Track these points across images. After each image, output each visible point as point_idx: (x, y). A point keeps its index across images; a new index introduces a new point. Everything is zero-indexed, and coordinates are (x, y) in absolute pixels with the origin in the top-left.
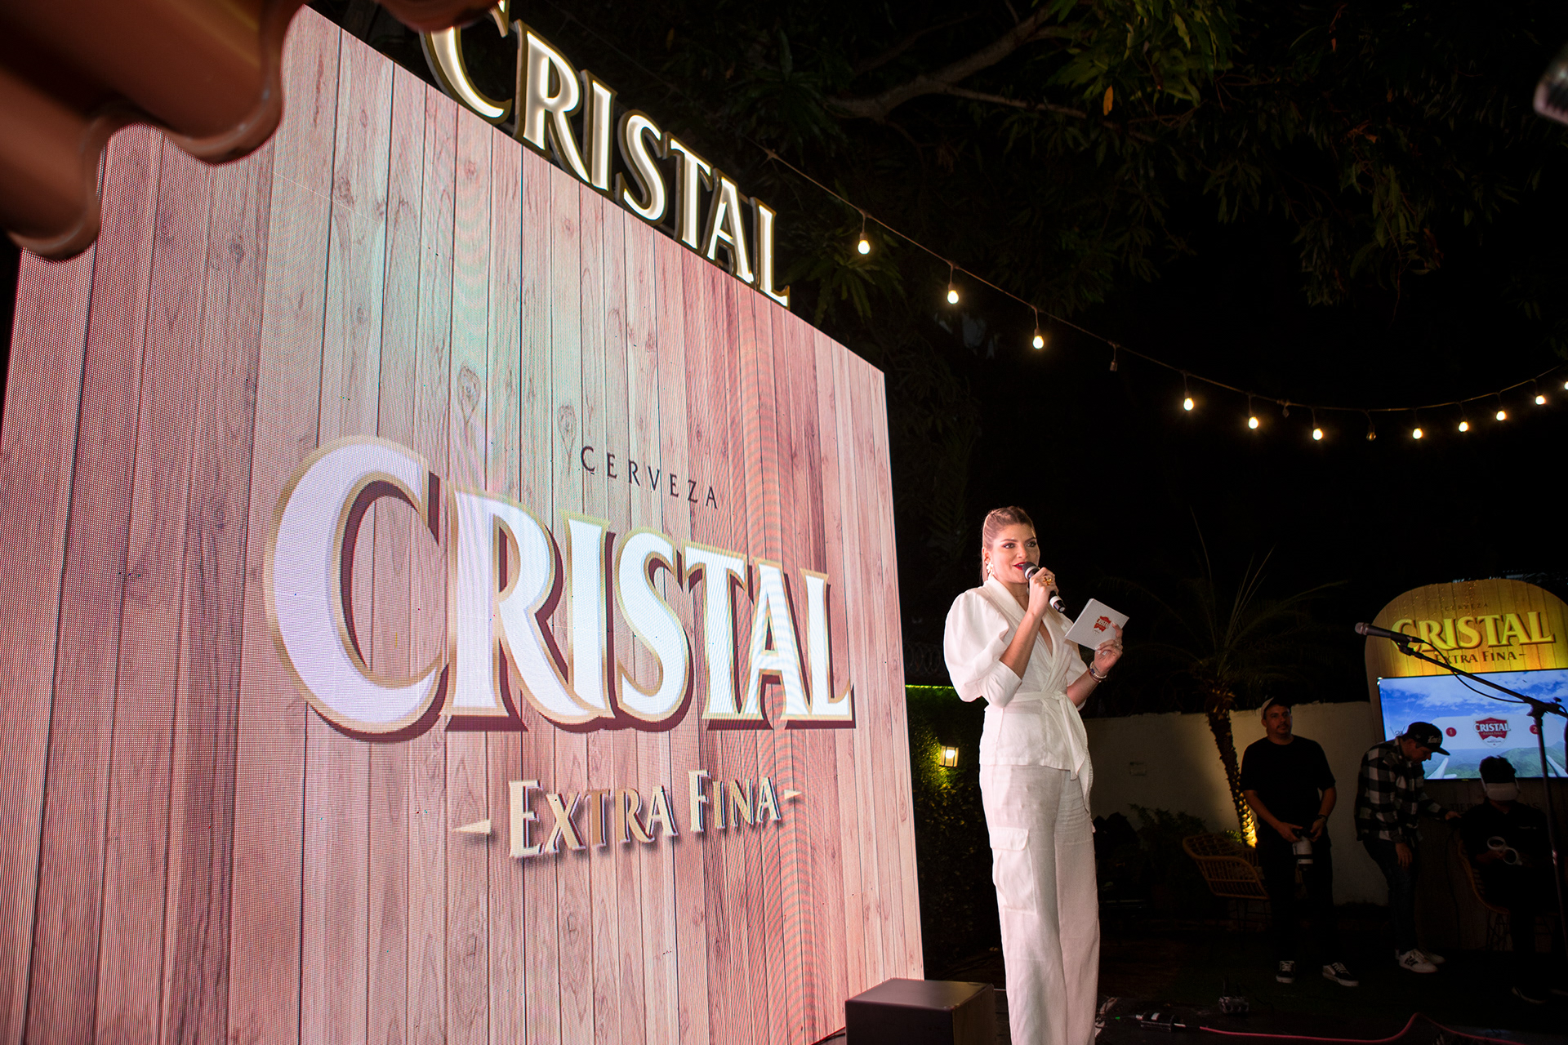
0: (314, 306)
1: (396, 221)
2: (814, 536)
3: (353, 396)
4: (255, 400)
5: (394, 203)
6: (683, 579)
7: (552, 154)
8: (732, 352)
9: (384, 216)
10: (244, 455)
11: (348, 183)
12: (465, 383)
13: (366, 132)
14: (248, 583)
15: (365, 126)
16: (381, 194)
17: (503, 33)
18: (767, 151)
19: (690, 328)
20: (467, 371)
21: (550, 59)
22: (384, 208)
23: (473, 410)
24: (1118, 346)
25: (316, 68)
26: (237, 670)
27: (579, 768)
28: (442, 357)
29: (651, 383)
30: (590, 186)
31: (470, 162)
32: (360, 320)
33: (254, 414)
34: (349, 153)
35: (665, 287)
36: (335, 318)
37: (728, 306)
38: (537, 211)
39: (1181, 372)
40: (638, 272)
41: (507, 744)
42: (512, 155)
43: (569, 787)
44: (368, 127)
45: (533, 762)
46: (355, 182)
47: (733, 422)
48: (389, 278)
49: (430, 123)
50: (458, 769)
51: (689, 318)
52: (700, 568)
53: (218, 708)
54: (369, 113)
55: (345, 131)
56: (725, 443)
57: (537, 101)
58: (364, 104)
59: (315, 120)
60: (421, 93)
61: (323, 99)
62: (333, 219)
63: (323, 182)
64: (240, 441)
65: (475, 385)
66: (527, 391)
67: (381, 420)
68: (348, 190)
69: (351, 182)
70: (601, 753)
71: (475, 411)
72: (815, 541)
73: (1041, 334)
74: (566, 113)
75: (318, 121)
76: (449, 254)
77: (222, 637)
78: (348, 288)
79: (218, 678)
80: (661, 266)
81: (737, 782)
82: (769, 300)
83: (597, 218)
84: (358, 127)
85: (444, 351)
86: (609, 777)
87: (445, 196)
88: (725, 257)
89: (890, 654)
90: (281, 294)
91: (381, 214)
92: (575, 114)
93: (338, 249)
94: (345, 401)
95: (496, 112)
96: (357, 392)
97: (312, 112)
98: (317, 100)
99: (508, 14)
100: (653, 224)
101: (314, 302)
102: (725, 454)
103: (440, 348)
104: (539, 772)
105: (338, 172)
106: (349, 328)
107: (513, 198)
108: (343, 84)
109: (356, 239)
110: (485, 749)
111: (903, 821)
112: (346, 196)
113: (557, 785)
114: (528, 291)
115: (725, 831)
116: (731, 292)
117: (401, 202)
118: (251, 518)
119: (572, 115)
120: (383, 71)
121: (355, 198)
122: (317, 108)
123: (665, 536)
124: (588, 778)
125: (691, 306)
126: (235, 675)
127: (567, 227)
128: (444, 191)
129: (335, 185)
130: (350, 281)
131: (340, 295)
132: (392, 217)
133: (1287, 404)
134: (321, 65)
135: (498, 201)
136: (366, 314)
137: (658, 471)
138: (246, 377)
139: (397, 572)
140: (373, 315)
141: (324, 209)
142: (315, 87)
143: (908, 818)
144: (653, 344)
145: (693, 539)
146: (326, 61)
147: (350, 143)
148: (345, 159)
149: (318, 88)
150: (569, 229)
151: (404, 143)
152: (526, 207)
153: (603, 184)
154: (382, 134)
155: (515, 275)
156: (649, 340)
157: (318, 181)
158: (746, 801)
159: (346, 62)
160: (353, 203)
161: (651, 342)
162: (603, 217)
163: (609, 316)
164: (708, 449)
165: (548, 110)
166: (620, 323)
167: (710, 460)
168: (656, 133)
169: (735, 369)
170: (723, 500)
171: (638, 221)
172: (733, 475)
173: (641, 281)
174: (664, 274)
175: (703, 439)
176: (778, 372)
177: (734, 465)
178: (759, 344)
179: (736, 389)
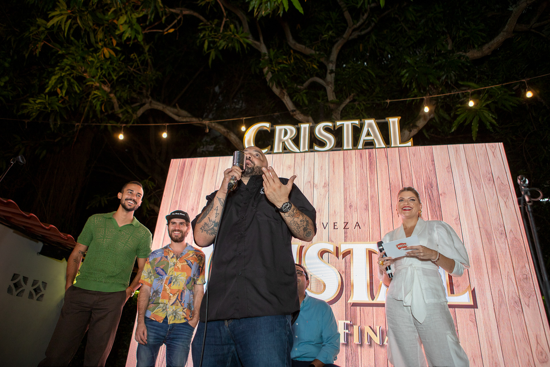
6: (339, 255)
8: (372, 173)
17: (269, 132)
18: (386, 101)
19: (347, 174)
21: (285, 129)
29: (325, 197)
30: (300, 152)
35: (334, 166)
37: (370, 160)
40: (320, 167)
47: (372, 197)
51: (346, 171)
52: (349, 250)
56: (367, 205)
57: (280, 141)
59: (212, 178)
74: (290, 139)
80: (332, 161)
81: (370, 327)
82: (397, 148)
83: (302, 160)
88: (368, 144)
92: (295, 137)
98: (213, 174)
99: (270, 127)
100: (331, 150)
102: (367, 209)
115: (361, 345)
116: (372, 154)
122: (213, 176)
123: (330, 242)
125: (348, 167)
127: (289, 167)
137: (327, 223)
144: (327, 185)
145: (345, 241)
146: (216, 165)
149: (213, 172)
153: (306, 149)
156: (325, 185)
158: (376, 335)
159: (221, 163)
161: (326, 185)
162: (304, 159)
163: (306, 184)
164: (356, 210)
165: (283, 141)
166: (311, 185)
167: (357, 213)
168: (330, 124)
169: (374, 179)
170: (364, 225)
171: (321, 153)
172: (372, 215)
173: (321, 169)
174: (333, 163)
175: (353, 207)
176: (403, 171)
177: (372, 212)
178: (390, 165)
179: (374, 186)
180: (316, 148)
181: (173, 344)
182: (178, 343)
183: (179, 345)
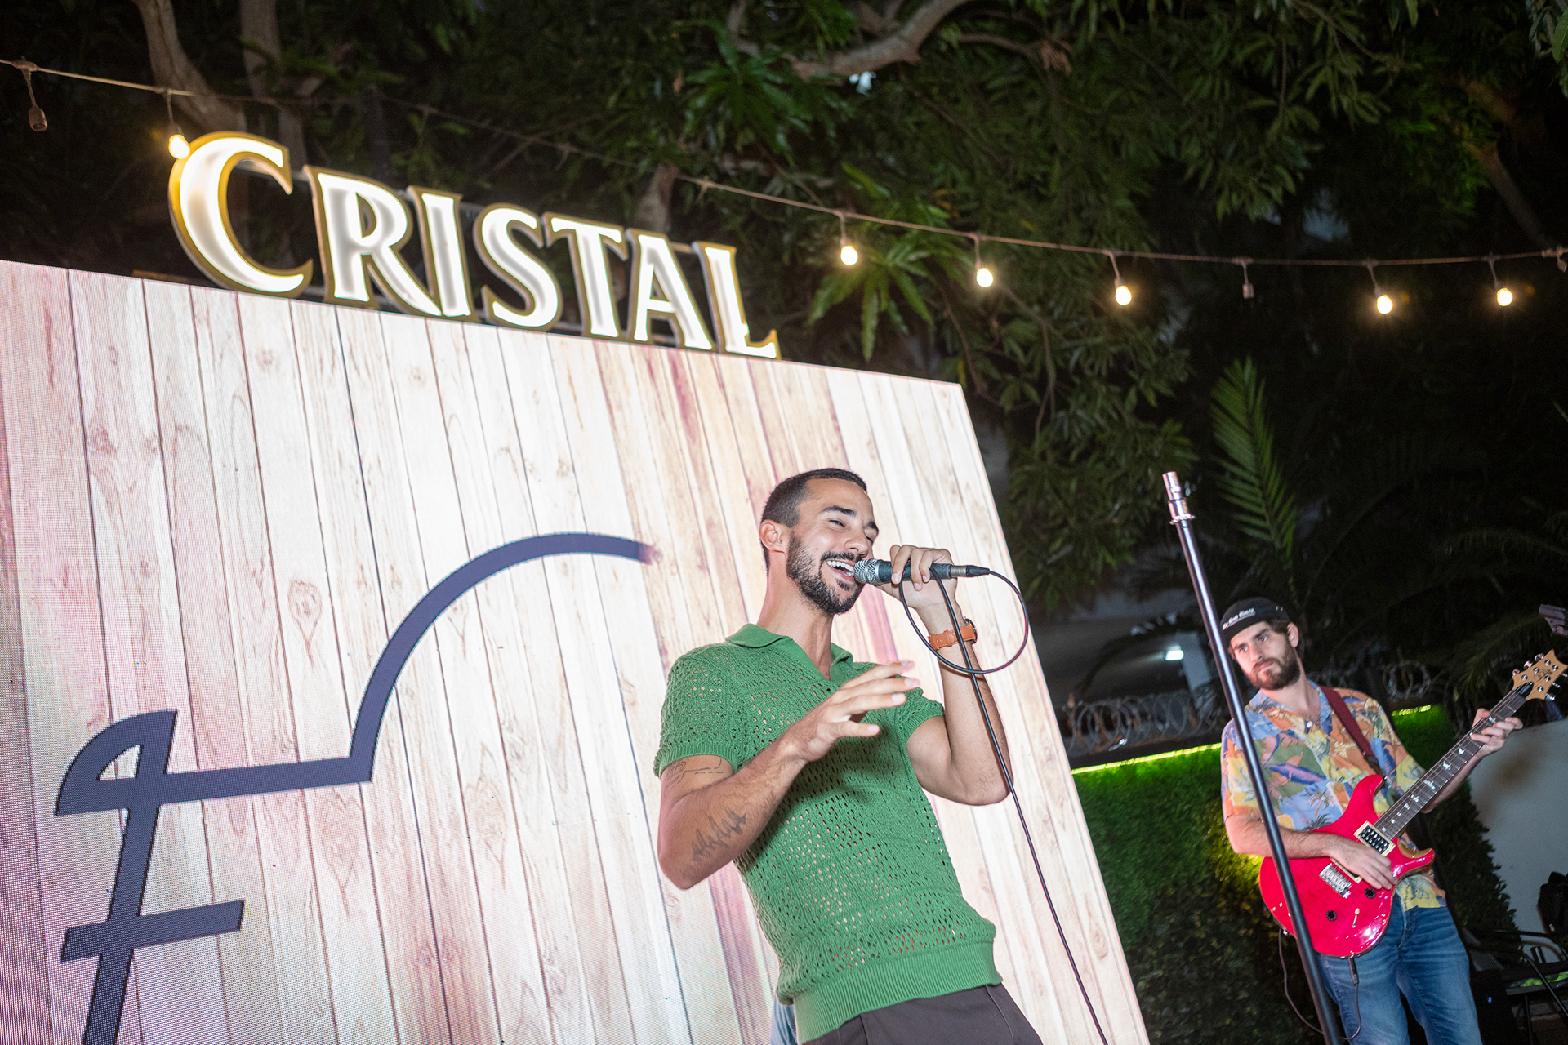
0: (84, 578)
1: (175, 451)
2: (871, 625)
3: (149, 659)
4: (25, 699)
5: (168, 434)
7: (381, 299)
8: (694, 438)
9: (159, 452)
10: (20, 760)
11: (105, 432)
12: (300, 599)
13: (118, 371)
14: (45, 895)
15: (115, 363)
16: (149, 428)
17: (288, 189)
19: (621, 433)
20: (300, 585)
21: (358, 196)
22: (156, 444)
23: (315, 626)
24: (1250, 261)
25: (43, 326)
26: (44, 989)
27: (533, 996)
28: (262, 580)
29: (573, 517)
30: (443, 317)
31: (264, 352)
32: (145, 575)
33: (26, 714)
34: (99, 398)
35: (574, 397)
36: (112, 580)
37: (678, 388)
38: (369, 373)
39: (1364, 263)
40: (530, 393)
41: (421, 989)
42: (321, 323)
43: (521, 1021)
44: (120, 363)
45: (462, 1002)
46: (114, 427)
47: (710, 524)
48: (176, 516)
49: (203, 330)
50: (354, 1034)
51: (618, 422)
53: (25, 1035)
54: (119, 348)
55: (91, 378)
56: (701, 554)
57: (348, 247)
58: (110, 339)
59: (51, 381)
60: (184, 299)
61: (57, 354)
62: (92, 477)
63: (72, 443)
64: (12, 747)
65: (313, 597)
66: (389, 582)
67: (190, 673)
68: (107, 440)
69: (109, 430)
70: (563, 971)
71: (318, 627)
72: (874, 632)
73: (1126, 281)
74: (392, 247)
75: (55, 380)
76: (253, 462)
77: (20, 961)
78: (124, 546)
79: (21, 1003)
80: (564, 373)
82: (743, 360)
83: (457, 351)
84: (108, 367)
85: (264, 572)
86: (581, 999)
87: (237, 401)
88: (663, 329)
89: (1036, 742)
90: (38, 578)
91: (154, 451)
92: (405, 242)
93: (103, 507)
94: (140, 667)
95: (294, 281)
96: (154, 652)
97: (45, 373)
98: (49, 358)
99: (288, 166)
100: (552, 329)
101: (85, 576)
102: (703, 566)
103: (258, 571)
104: (472, 1013)
105: (90, 426)
106: (132, 586)
107: (332, 371)
108: (80, 329)
109: (125, 489)
110: (389, 1002)
111: (1103, 957)
112: (104, 447)
113: (502, 1023)
114: (371, 468)
116: (679, 369)
117: (178, 429)
118: (39, 825)
119: (401, 246)
120: (130, 293)
121: (116, 445)
122: (52, 367)
124: (549, 1005)
125: (620, 407)
126: (43, 997)
127: (415, 377)
128: (234, 396)
129: (89, 440)
130: (126, 536)
131: (115, 555)
132: (168, 448)
133: (1560, 252)
134: (49, 320)
135: (311, 381)
136: (152, 565)
138: (10, 678)
139: (240, 832)
140: (161, 563)
141: (79, 470)
142: (44, 345)
143: (1110, 953)
144: (568, 470)
146: (55, 312)
147: (100, 389)
148: (97, 408)
149: (49, 346)
150: (419, 378)
151: (172, 363)
152: (352, 375)
153: (463, 307)
154: (140, 364)
155: (351, 458)
156: (561, 467)
157: (65, 443)
159: (80, 304)
160: (115, 451)
161: (565, 468)
162: (466, 349)
163: (495, 457)
164: (675, 569)
165: (365, 253)
166: (513, 462)
167: (681, 579)
168: (529, 220)
169: (703, 458)
170: (708, 623)
171: (519, 334)
172: (721, 589)
173: (537, 403)
174: (571, 383)
175: (665, 558)
176: (773, 442)
177: (721, 578)
178: (736, 418)
179: (707, 484)
180: (500, 310)
181: (1425, 960)
182: (1438, 952)
183: (1443, 956)
